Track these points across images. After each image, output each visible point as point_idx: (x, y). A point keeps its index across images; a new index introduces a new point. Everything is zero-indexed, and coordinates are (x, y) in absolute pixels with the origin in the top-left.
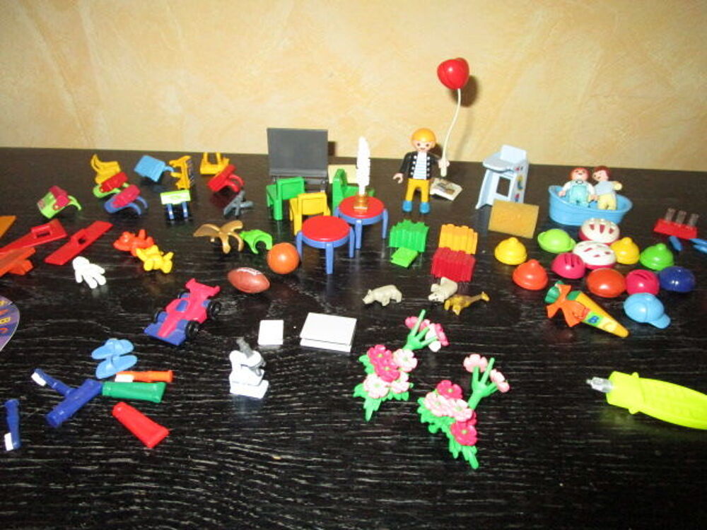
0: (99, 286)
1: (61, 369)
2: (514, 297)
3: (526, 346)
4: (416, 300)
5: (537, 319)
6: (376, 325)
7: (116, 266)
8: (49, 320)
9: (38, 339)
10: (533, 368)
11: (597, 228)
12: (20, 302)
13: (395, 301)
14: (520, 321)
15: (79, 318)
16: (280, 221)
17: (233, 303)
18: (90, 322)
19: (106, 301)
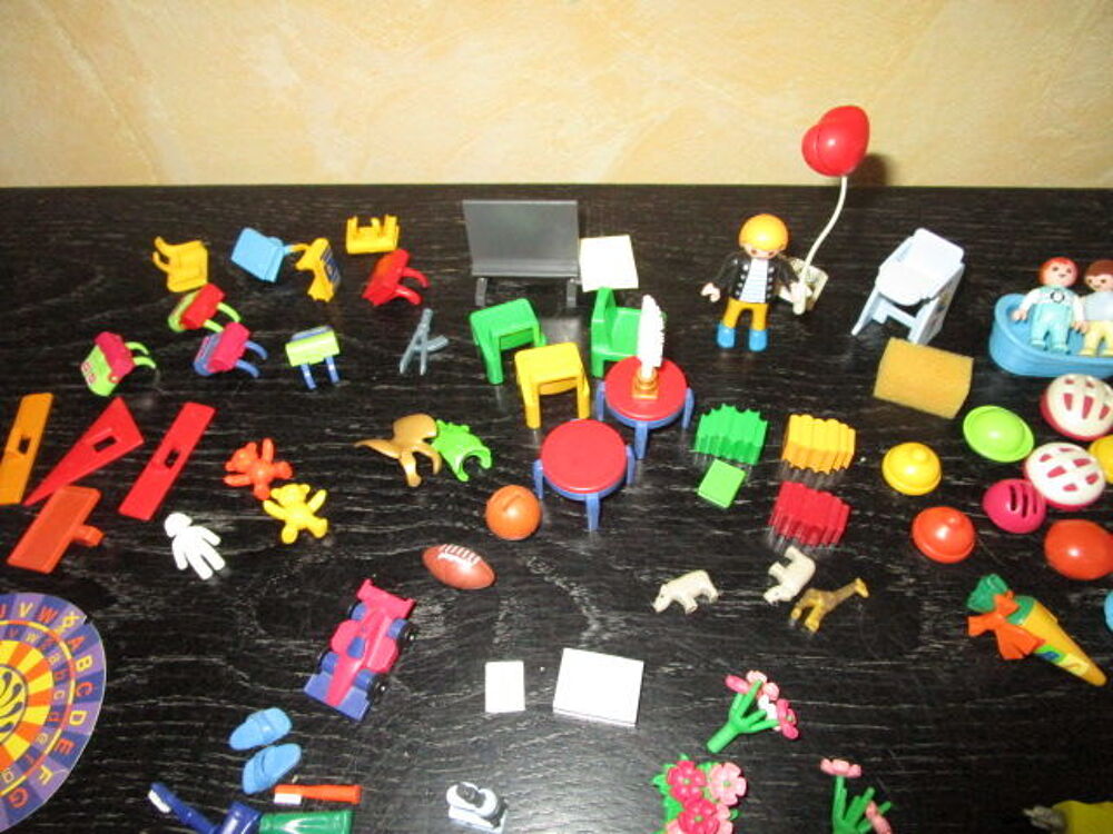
0: (216, 573)
1: (188, 771)
2: (912, 580)
3: (926, 707)
4: (743, 593)
5: (946, 638)
6: (674, 660)
7: (235, 518)
8: (152, 659)
9: (141, 704)
10: (933, 759)
11: (1078, 404)
12: (98, 615)
13: (707, 598)
14: (919, 643)
15: (197, 653)
16: (499, 385)
17: (438, 609)
18: (214, 660)
19: (233, 609)
